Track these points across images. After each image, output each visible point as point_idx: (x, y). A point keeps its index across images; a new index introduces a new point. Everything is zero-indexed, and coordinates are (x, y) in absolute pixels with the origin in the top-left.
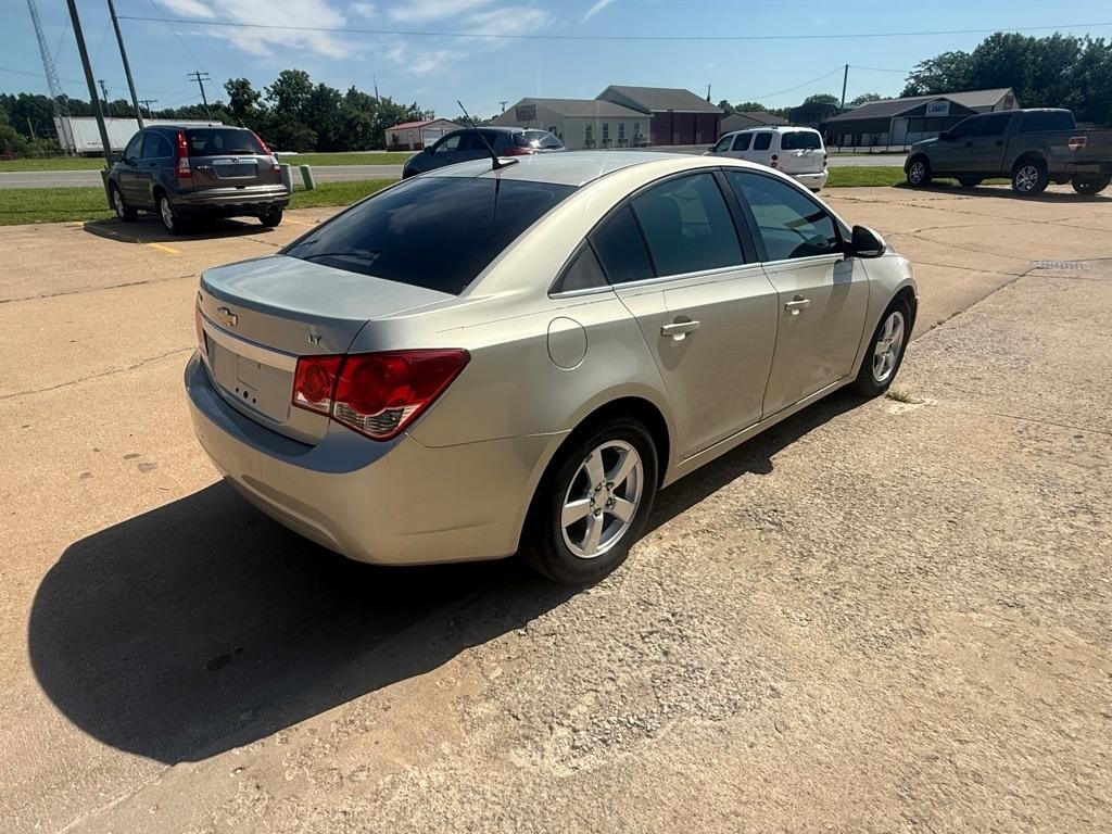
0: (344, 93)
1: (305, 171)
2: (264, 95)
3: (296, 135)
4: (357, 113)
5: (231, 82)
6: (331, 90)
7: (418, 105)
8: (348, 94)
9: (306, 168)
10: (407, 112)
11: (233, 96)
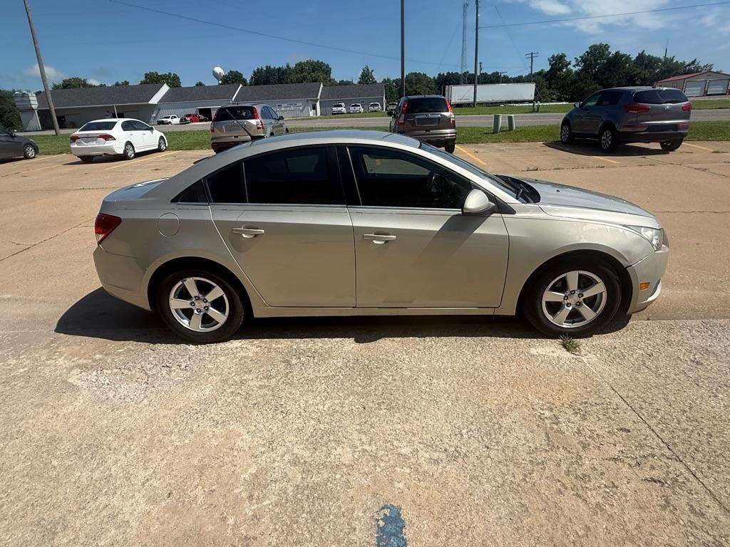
0: (634, 57)
1: (510, 118)
2: (574, 63)
3: (586, 89)
4: (639, 70)
5: (553, 57)
6: (624, 55)
7: (698, 61)
8: (637, 58)
9: (511, 117)
10: (685, 67)
11: (552, 65)
